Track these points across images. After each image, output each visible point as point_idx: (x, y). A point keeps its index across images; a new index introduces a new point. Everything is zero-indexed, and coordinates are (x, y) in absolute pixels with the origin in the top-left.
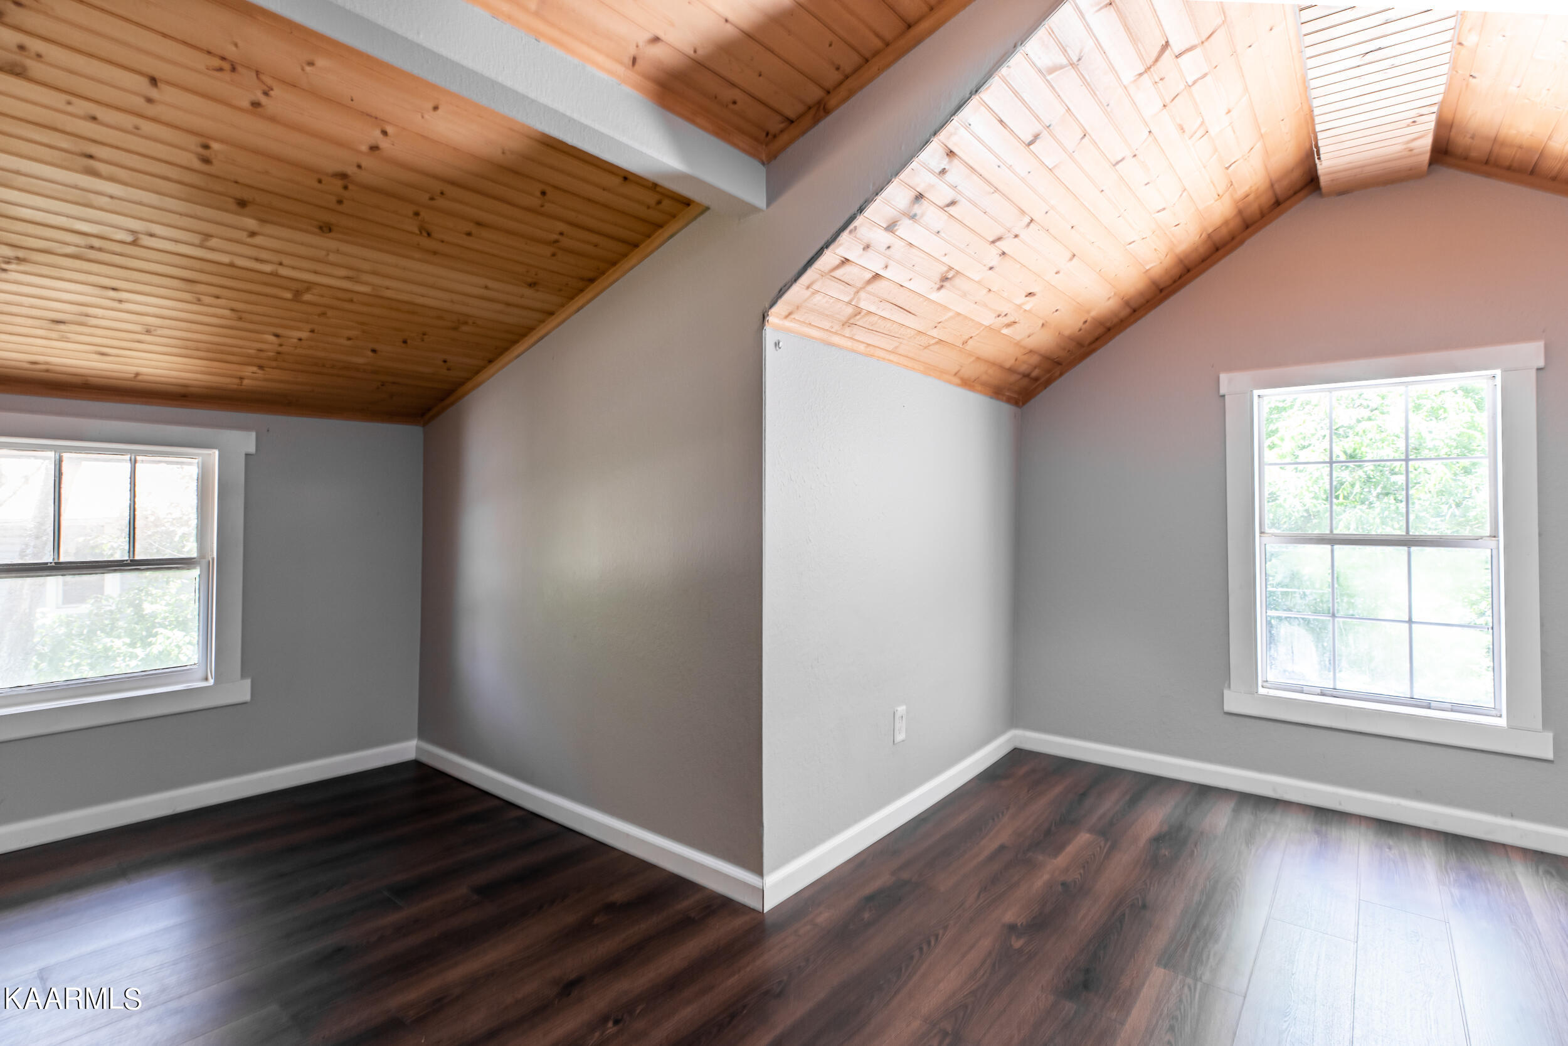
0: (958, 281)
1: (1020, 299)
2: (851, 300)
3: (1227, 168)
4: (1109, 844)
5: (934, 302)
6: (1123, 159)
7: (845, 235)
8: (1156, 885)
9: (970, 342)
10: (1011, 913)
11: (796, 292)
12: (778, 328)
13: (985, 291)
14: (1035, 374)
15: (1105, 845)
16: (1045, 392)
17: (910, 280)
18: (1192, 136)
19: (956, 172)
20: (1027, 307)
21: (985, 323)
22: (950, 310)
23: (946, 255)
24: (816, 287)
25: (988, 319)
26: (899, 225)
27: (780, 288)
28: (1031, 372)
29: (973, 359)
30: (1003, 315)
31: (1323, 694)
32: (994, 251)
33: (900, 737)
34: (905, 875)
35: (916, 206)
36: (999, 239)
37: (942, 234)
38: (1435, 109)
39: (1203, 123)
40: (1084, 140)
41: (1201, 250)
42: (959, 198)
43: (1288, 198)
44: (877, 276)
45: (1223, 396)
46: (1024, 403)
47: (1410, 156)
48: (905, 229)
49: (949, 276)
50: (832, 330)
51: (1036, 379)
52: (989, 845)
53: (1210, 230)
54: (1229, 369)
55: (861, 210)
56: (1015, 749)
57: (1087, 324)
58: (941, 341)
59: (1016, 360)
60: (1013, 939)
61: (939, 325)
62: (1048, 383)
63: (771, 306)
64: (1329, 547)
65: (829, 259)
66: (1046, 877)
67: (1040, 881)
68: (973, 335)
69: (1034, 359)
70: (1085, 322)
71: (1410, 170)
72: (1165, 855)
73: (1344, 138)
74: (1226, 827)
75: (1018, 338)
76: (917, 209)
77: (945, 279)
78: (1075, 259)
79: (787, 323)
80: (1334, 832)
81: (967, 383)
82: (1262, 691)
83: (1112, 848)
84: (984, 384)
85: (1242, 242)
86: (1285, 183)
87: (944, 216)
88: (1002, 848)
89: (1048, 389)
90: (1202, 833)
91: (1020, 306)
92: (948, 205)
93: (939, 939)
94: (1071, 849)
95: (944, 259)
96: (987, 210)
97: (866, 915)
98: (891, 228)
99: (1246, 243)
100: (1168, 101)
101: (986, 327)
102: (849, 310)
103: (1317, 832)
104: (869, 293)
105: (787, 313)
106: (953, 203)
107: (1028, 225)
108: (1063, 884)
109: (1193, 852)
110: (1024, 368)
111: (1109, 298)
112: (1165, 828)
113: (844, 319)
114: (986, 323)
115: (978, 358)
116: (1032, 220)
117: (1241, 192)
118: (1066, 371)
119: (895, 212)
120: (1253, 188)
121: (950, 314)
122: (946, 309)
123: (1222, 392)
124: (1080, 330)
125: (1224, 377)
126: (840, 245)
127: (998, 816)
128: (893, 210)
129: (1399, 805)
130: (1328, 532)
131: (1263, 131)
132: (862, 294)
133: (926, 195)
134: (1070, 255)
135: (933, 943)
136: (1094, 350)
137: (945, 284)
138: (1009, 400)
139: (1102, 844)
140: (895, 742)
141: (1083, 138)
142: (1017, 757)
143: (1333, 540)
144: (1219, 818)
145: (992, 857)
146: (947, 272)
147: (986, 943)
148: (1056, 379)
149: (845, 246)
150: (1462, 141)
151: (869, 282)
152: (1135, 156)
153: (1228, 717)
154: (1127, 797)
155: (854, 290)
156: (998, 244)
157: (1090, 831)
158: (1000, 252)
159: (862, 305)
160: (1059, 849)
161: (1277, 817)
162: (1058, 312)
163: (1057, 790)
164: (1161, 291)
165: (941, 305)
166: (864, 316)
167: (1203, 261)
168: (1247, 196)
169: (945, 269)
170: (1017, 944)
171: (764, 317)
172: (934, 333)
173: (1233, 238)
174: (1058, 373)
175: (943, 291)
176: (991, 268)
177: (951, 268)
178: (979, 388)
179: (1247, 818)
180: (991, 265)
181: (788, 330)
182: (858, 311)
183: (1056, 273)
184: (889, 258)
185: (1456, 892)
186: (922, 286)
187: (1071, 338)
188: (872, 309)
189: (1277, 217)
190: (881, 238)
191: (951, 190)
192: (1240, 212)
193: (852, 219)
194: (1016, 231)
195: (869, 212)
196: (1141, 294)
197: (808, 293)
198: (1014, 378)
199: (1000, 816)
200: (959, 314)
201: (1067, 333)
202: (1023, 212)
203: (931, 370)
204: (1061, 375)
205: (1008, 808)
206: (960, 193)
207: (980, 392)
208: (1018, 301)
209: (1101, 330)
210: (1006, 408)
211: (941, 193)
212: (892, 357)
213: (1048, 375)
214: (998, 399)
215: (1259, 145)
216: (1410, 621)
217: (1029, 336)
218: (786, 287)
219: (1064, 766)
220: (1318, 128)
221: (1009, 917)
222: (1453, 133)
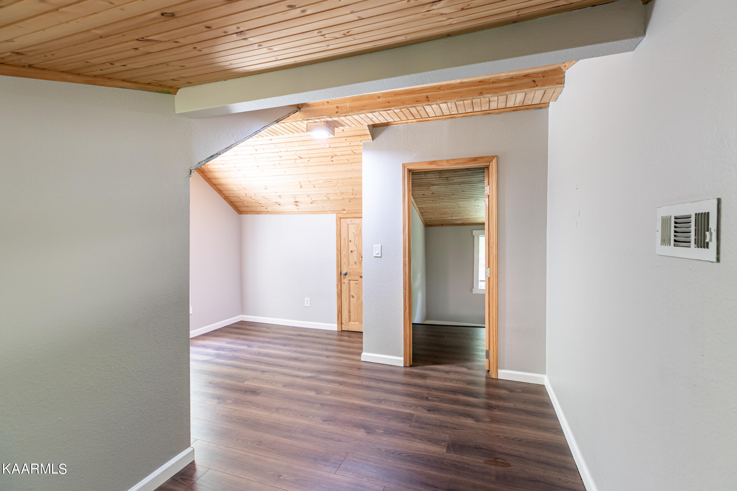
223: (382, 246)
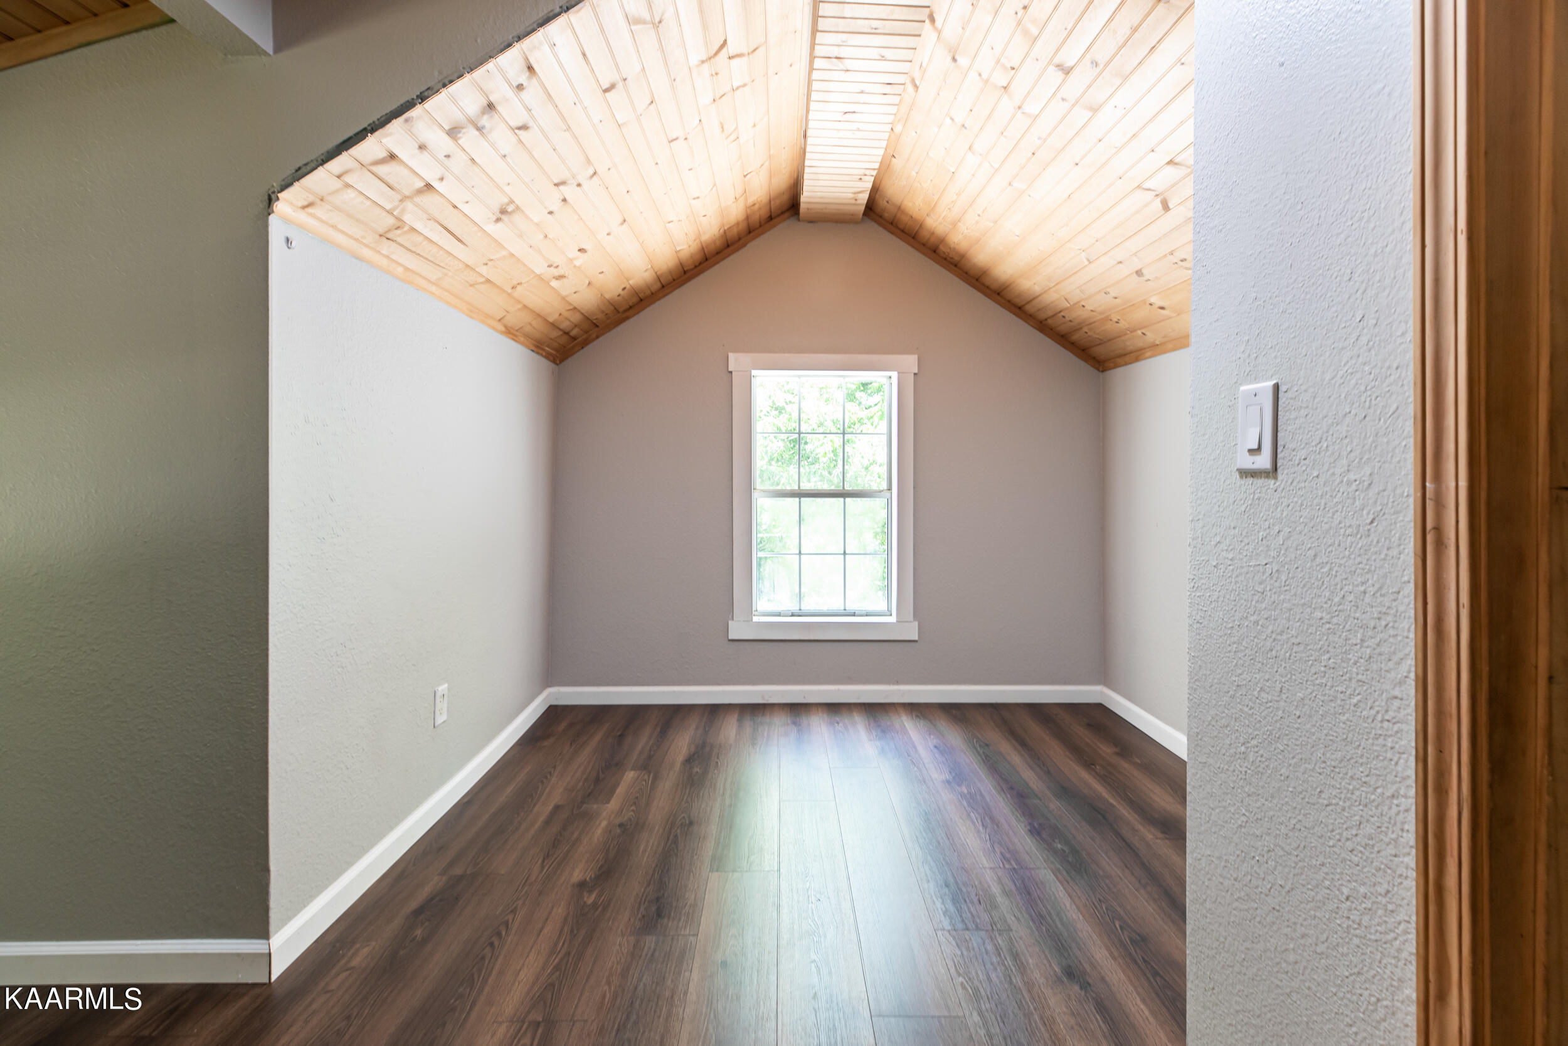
0: (517, 218)
1: (573, 253)
2: (395, 208)
3: (745, 176)
4: (652, 775)
5: (489, 235)
6: (676, 139)
7: (396, 125)
8: (696, 800)
9: (519, 288)
10: (578, 873)
11: (320, 179)
12: (286, 220)
13: (542, 237)
14: (574, 333)
15: (649, 777)
16: (582, 352)
17: (467, 202)
18: (727, 137)
19: (532, 94)
20: (577, 263)
21: (536, 271)
22: (504, 248)
23: (509, 184)
24: (348, 179)
25: (540, 268)
26: (464, 133)
27: (298, 166)
28: (572, 330)
29: (520, 306)
30: (555, 265)
31: (793, 615)
32: (556, 194)
33: (440, 720)
34: (458, 871)
35: (486, 117)
36: (563, 183)
37: (508, 158)
38: (874, 173)
39: (736, 128)
40: (650, 107)
41: (718, 243)
42: (531, 124)
43: (778, 216)
44: (429, 186)
45: (731, 372)
46: (562, 361)
47: (855, 204)
48: (469, 137)
49: (509, 210)
50: (364, 241)
51: (574, 338)
52: (543, 809)
53: (726, 228)
54: (735, 351)
55: (422, 98)
56: (551, 707)
57: (626, 290)
58: (488, 281)
59: (560, 314)
60: (586, 894)
61: (490, 263)
62: (585, 343)
63: (283, 188)
64: (797, 499)
65: (370, 148)
66: (604, 823)
67: (598, 831)
68: (523, 281)
69: (576, 318)
70: (624, 289)
71: (852, 215)
72: (697, 772)
73: (821, 177)
74: (736, 735)
75: (564, 293)
76: (485, 121)
77: (503, 211)
78: (625, 225)
79: (302, 217)
80: (804, 720)
81: (510, 332)
82: (755, 619)
83: (655, 779)
84: (526, 336)
85: (745, 245)
86: (778, 202)
87: (514, 139)
88: (557, 808)
89: (585, 349)
90: (720, 746)
91: (571, 260)
92: (520, 128)
93: (509, 926)
94: (620, 790)
95: (507, 189)
96: (557, 147)
97: (419, 932)
98: (453, 132)
99: (749, 245)
100: (717, 98)
101: (537, 275)
102: (390, 221)
103: (794, 723)
104: (417, 205)
105: (305, 203)
106: (524, 127)
107: (592, 177)
108: (620, 825)
109: (717, 763)
110: (565, 325)
111: (646, 270)
112: (693, 749)
113: (381, 231)
114: (538, 271)
115: (525, 307)
116: (595, 173)
117: (750, 201)
118: (603, 334)
119: (461, 116)
120: (759, 200)
121: (504, 253)
122: (500, 245)
123: (730, 370)
124: (619, 295)
125: (731, 356)
126: (391, 134)
127: (546, 778)
128: (459, 112)
129: (839, 690)
130: (797, 488)
131: (772, 152)
132: (409, 205)
133: (499, 108)
134: (621, 220)
135: (504, 933)
136: (628, 318)
137: (503, 217)
138: (548, 356)
139: (646, 777)
140: (436, 725)
141: (650, 104)
142: (553, 715)
143: (800, 494)
144: (729, 729)
145: (548, 822)
146: (508, 204)
147: (559, 911)
148: (593, 340)
149: (393, 136)
150: (882, 203)
151: (420, 192)
152: (686, 139)
153: (731, 643)
154: (658, 729)
155: (400, 197)
156: (561, 187)
157: (633, 769)
158: (562, 198)
159: (407, 218)
160: (612, 792)
161: (767, 719)
162: (602, 275)
163: (598, 736)
164: (685, 272)
165: (496, 241)
166: (406, 233)
167: (718, 253)
168: (754, 205)
169: (506, 200)
170: (590, 899)
171: (270, 200)
172: (484, 270)
173: (740, 239)
174: (594, 336)
175: (500, 225)
176: (551, 213)
177: (512, 202)
178: (522, 339)
179: (748, 724)
180: (551, 209)
181: (301, 226)
182: (400, 224)
183: (608, 234)
184: (446, 168)
185: (878, 743)
186: (480, 213)
187: (610, 302)
188: (418, 226)
189: (769, 229)
190: (438, 140)
191: (526, 113)
192: (747, 218)
193: (409, 106)
194: (580, 179)
195: (430, 104)
196: (670, 272)
197: (338, 184)
198: (555, 334)
199: (549, 777)
200: (512, 255)
201: (608, 296)
202: (589, 161)
203: (473, 311)
204: (597, 337)
205: (555, 767)
206: (533, 117)
207: (522, 344)
208: (571, 256)
209: (635, 300)
210: (545, 363)
211: (512, 110)
212: (433, 289)
213: (585, 336)
214: (538, 353)
215: (767, 164)
216: (845, 553)
217: (575, 293)
218: (309, 168)
219: (599, 713)
220: (807, 163)
221: (577, 876)
222: (877, 196)
223: (1282, 389)
